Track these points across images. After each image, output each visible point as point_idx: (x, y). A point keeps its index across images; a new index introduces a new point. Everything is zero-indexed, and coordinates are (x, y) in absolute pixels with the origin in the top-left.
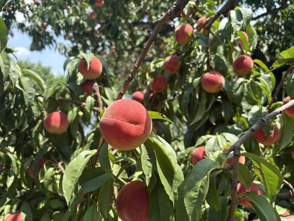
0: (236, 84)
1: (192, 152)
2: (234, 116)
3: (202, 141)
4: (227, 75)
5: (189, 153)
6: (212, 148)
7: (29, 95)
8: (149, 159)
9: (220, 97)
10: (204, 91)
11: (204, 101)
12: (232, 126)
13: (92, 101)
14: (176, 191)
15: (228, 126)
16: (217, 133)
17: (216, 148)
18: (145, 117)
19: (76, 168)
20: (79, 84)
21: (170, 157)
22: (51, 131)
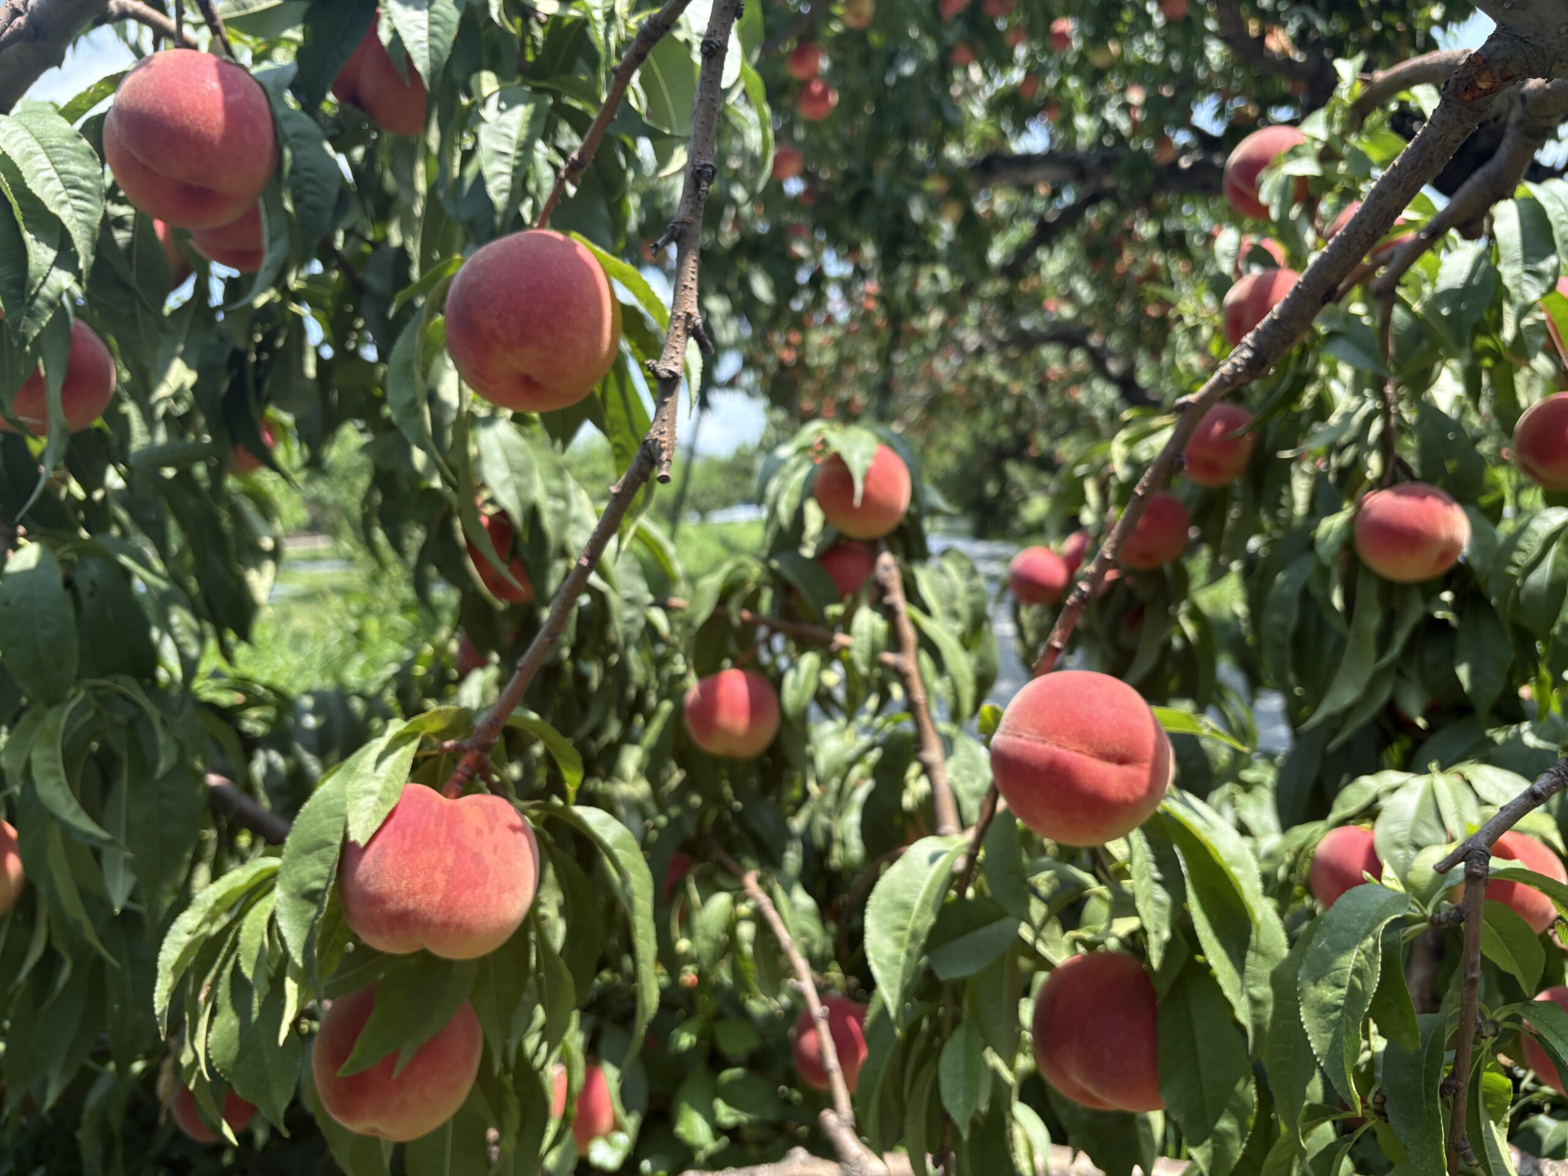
0: (1528, 535)
1: (1315, 846)
2: (1525, 681)
3: (1363, 801)
4: (1484, 493)
5: (1301, 849)
6: (1407, 833)
7: (626, 606)
8: (1158, 876)
9: (1447, 596)
10: (1369, 572)
11: (1372, 621)
12: (1514, 728)
13: (873, 629)
14: (1263, 991)
15: (1489, 732)
16: (1433, 766)
17: (1427, 834)
18: (1150, 737)
19: (906, 897)
20: (808, 552)
21: (1235, 871)
22: (714, 747)
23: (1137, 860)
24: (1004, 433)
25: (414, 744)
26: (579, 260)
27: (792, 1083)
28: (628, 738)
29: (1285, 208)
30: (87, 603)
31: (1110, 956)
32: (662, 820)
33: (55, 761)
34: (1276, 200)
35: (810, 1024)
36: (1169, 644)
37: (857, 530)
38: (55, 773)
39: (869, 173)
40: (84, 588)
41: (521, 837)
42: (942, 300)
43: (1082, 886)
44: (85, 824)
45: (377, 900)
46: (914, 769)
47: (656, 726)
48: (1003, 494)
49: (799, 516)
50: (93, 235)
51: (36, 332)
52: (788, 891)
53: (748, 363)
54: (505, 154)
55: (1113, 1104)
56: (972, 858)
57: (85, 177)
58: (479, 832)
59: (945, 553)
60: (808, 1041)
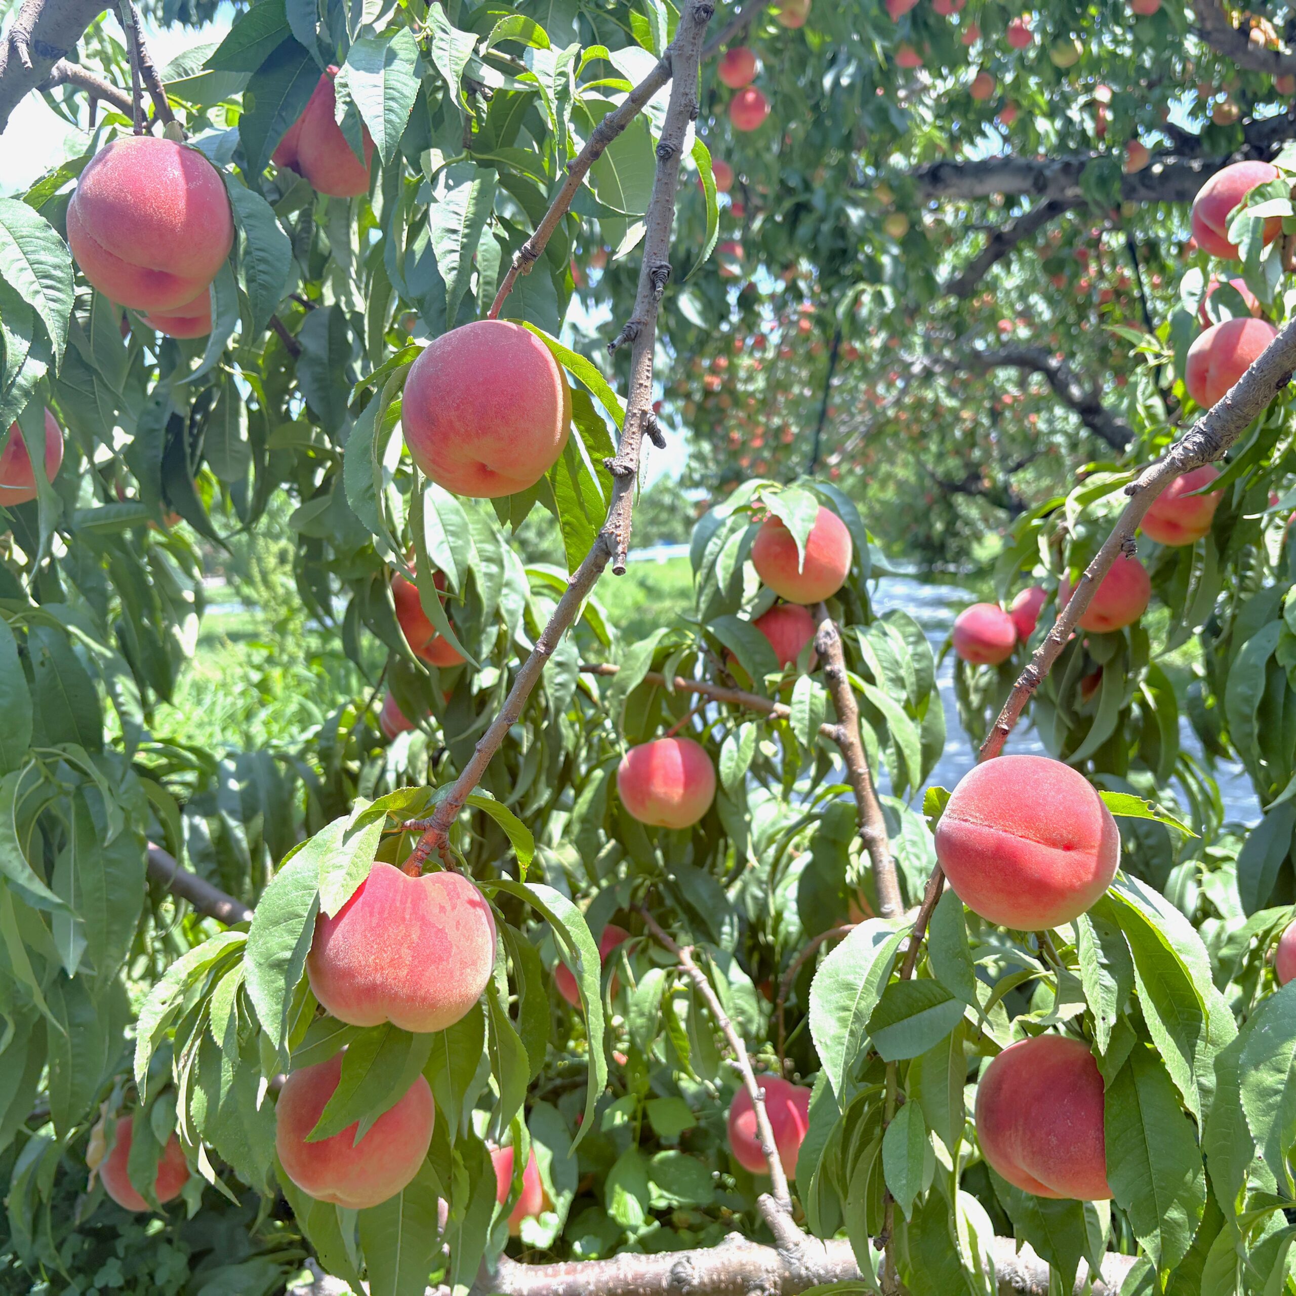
1: (1283, 931)
5: (1267, 933)
7: (557, 670)
8: (1105, 961)
13: (813, 696)
14: (1210, 1081)
18: (1098, 824)
19: (851, 978)
20: (744, 616)
21: (1184, 959)
22: (647, 816)
23: (1084, 945)
24: (953, 462)
25: (381, 823)
26: (534, 349)
27: (725, 1168)
28: (555, 804)
29: (1254, 250)
30: (39, 671)
31: (1057, 1040)
32: (594, 891)
33: (10, 827)
34: (1247, 240)
35: (748, 1104)
36: (1128, 709)
37: (797, 596)
38: (10, 839)
39: (807, 186)
40: (36, 658)
41: (480, 912)
42: (885, 322)
43: (1031, 970)
44: (39, 888)
45: (348, 974)
46: (856, 842)
47: (588, 794)
48: (951, 530)
49: (737, 579)
50: (65, 324)
51: (13, 420)
52: (725, 971)
53: (670, 393)
54: (454, 232)
55: (1059, 1191)
56: (916, 940)
57: (56, 267)
58: (442, 909)
59: (888, 616)
60: (744, 1121)
